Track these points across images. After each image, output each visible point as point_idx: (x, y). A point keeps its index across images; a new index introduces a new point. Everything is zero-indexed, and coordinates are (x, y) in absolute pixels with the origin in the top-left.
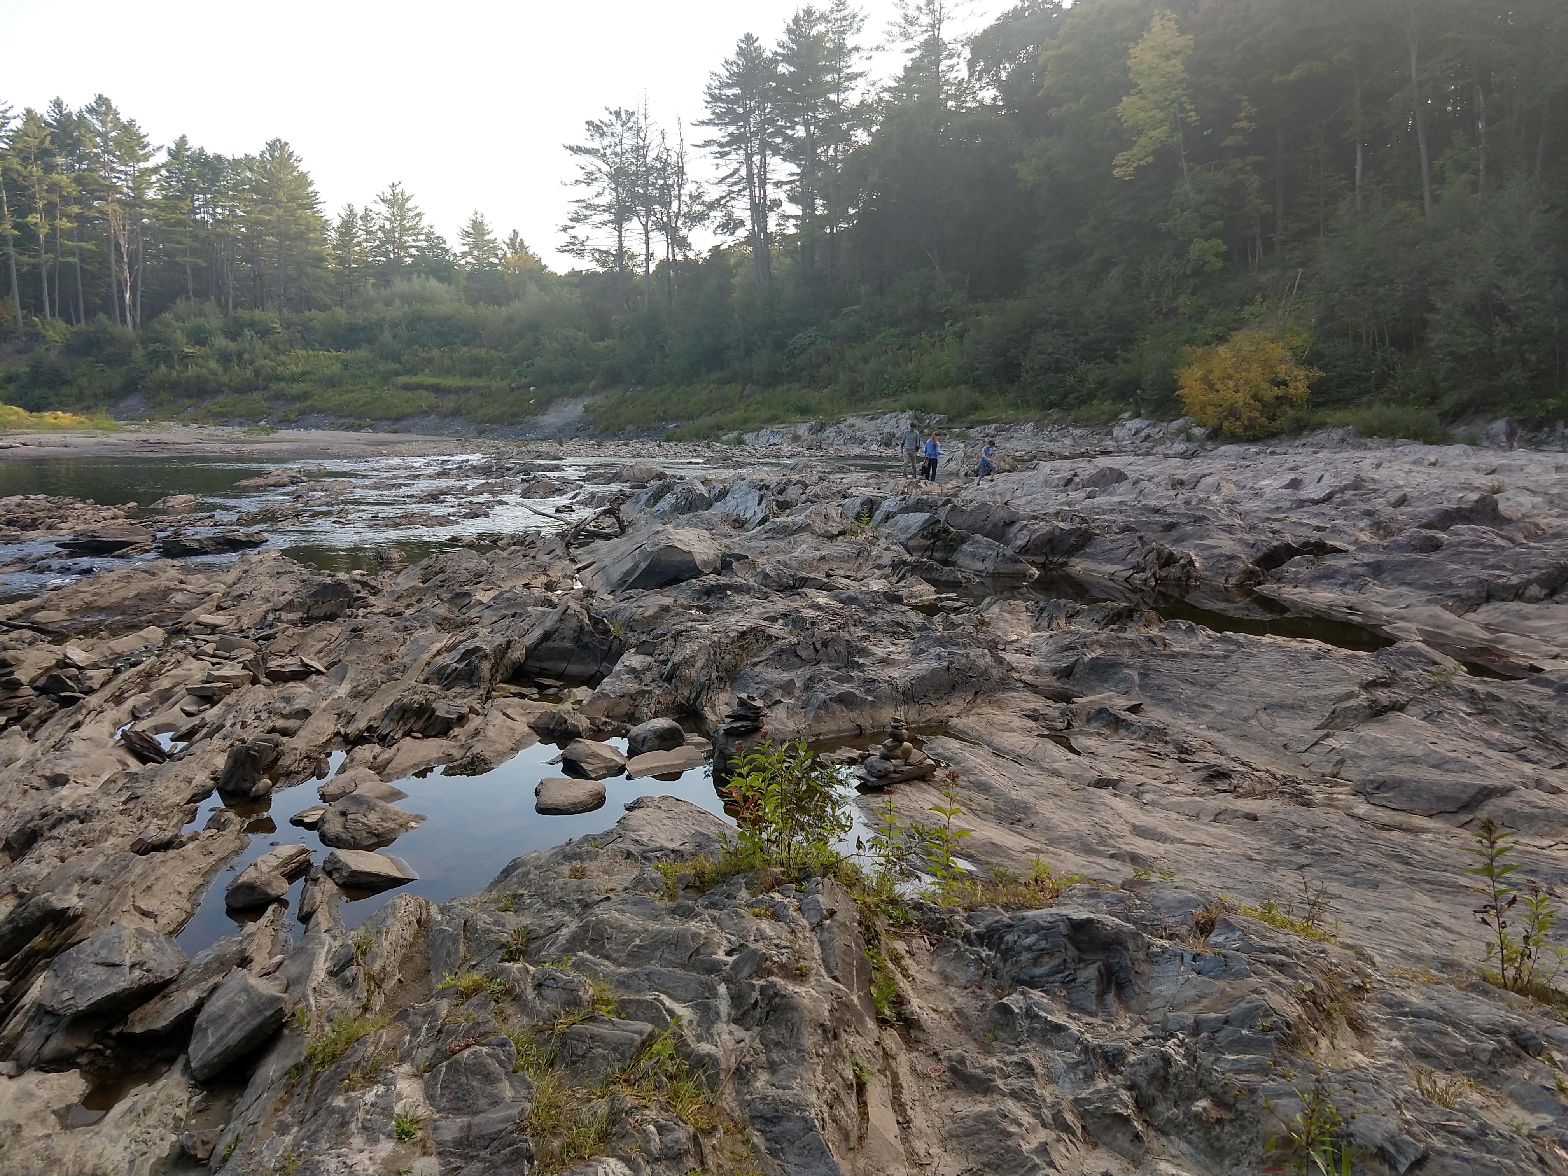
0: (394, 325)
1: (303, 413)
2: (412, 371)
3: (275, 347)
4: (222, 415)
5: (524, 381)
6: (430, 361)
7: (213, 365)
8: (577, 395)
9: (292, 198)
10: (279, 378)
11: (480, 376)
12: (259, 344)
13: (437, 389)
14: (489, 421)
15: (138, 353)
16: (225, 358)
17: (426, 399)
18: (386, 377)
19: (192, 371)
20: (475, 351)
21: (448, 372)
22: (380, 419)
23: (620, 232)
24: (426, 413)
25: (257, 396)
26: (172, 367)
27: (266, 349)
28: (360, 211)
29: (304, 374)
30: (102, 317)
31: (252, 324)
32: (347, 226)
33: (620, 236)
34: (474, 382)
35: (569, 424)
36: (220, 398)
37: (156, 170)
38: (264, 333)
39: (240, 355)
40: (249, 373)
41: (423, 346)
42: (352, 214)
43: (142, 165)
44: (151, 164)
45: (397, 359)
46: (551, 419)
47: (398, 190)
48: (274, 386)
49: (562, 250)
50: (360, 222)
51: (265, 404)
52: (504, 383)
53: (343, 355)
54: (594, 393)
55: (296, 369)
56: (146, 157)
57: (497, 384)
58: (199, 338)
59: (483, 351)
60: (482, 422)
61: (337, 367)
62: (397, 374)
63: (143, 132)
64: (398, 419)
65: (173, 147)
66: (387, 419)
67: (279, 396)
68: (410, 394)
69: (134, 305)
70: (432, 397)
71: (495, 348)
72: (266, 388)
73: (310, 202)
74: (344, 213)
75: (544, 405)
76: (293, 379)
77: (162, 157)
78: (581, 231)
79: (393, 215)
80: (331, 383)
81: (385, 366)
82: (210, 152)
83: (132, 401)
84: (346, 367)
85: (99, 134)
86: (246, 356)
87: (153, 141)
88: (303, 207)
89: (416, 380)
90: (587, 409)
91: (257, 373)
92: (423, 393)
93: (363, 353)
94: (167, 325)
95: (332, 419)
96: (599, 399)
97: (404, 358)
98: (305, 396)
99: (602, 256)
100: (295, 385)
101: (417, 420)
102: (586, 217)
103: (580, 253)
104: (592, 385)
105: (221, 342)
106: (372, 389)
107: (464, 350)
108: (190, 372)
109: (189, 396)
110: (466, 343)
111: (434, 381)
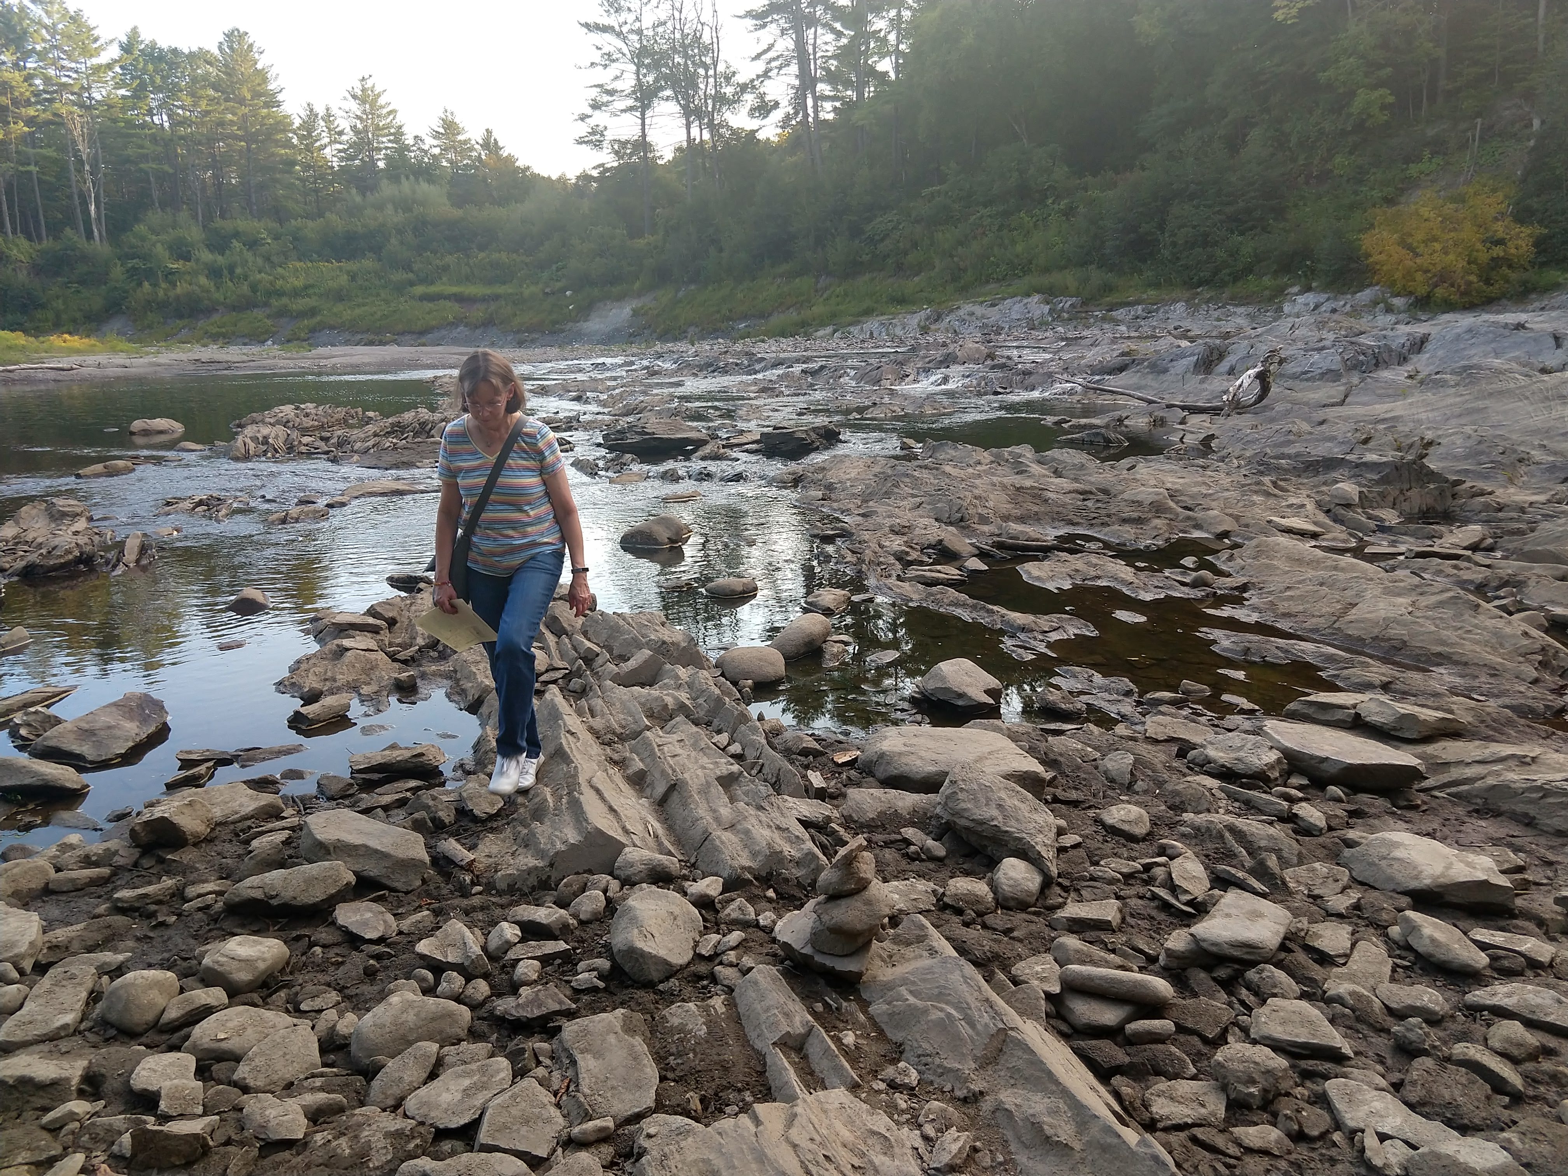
0: (400, 232)
1: (313, 330)
2: (427, 280)
3: (268, 259)
4: (222, 335)
5: (559, 285)
6: (446, 268)
7: (203, 280)
8: (620, 298)
10: (280, 294)
11: (506, 283)
12: (249, 255)
13: (459, 299)
14: (526, 331)
15: (117, 272)
16: (215, 273)
17: (451, 310)
18: (400, 289)
19: (181, 288)
20: (495, 256)
21: (468, 279)
22: (403, 333)
23: (643, 119)
24: (454, 325)
25: (258, 313)
26: (155, 285)
27: (260, 261)
29: (306, 287)
30: (68, 231)
31: (237, 235)
32: (309, 127)
33: (643, 124)
34: (500, 289)
35: (617, 330)
36: (216, 317)
38: (253, 244)
39: (231, 269)
40: (245, 288)
41: (435, 252)
42: (313, 114)
44: (101, 60)
45: (408, 268)
46: (595, 324)
47: (369, 84)
48: (274, 302)
51: (269, 322)
52: (535, 289)
53: (347, 265)
55: (298, 283)
56: (97, 52)
57: (529, 289)
58: (182, 252)
59: (503, 256)
60: (518, 332)
61: (344, 279)
62: (412, 284)
63: (92, 24)
64: (422, 333)
65: (124, 40)
66: (411, 332)
67: (282, 313)
68: (431, 305)
69: (102, 219)
70: (456, 307)
71: (516, 252)
72: (266, 304)
73: (273, 99)
74: (303, 113)
75: (586, 310)
76: (296, 293)
80: (339, 296)
81: (399, 276)
82: (164, 45)
83: (117, 324)
84: (353, 277)
85: (44, 26)
86: (239, 271)
88: (268, 105)
89: (433, 289)
90: (635, 313)
91: (254, 288)
92: (448, 304)
93: (368, 263)
94: (143, 239)
95: (347, 336)
96: (646, 301)
97: (416, 267)
98: (312, 312)
99: (622, 147)
100: (299, 300)
101: (444, 332)
102: (605, 104)
103: (598, 145)
104: (637, 285)
105: (206, 256)
106: (387, 302)
107: (481, 255)
108: (179, 290)
109: (181, 317)
110: (482, 248)
111: (455, 289)
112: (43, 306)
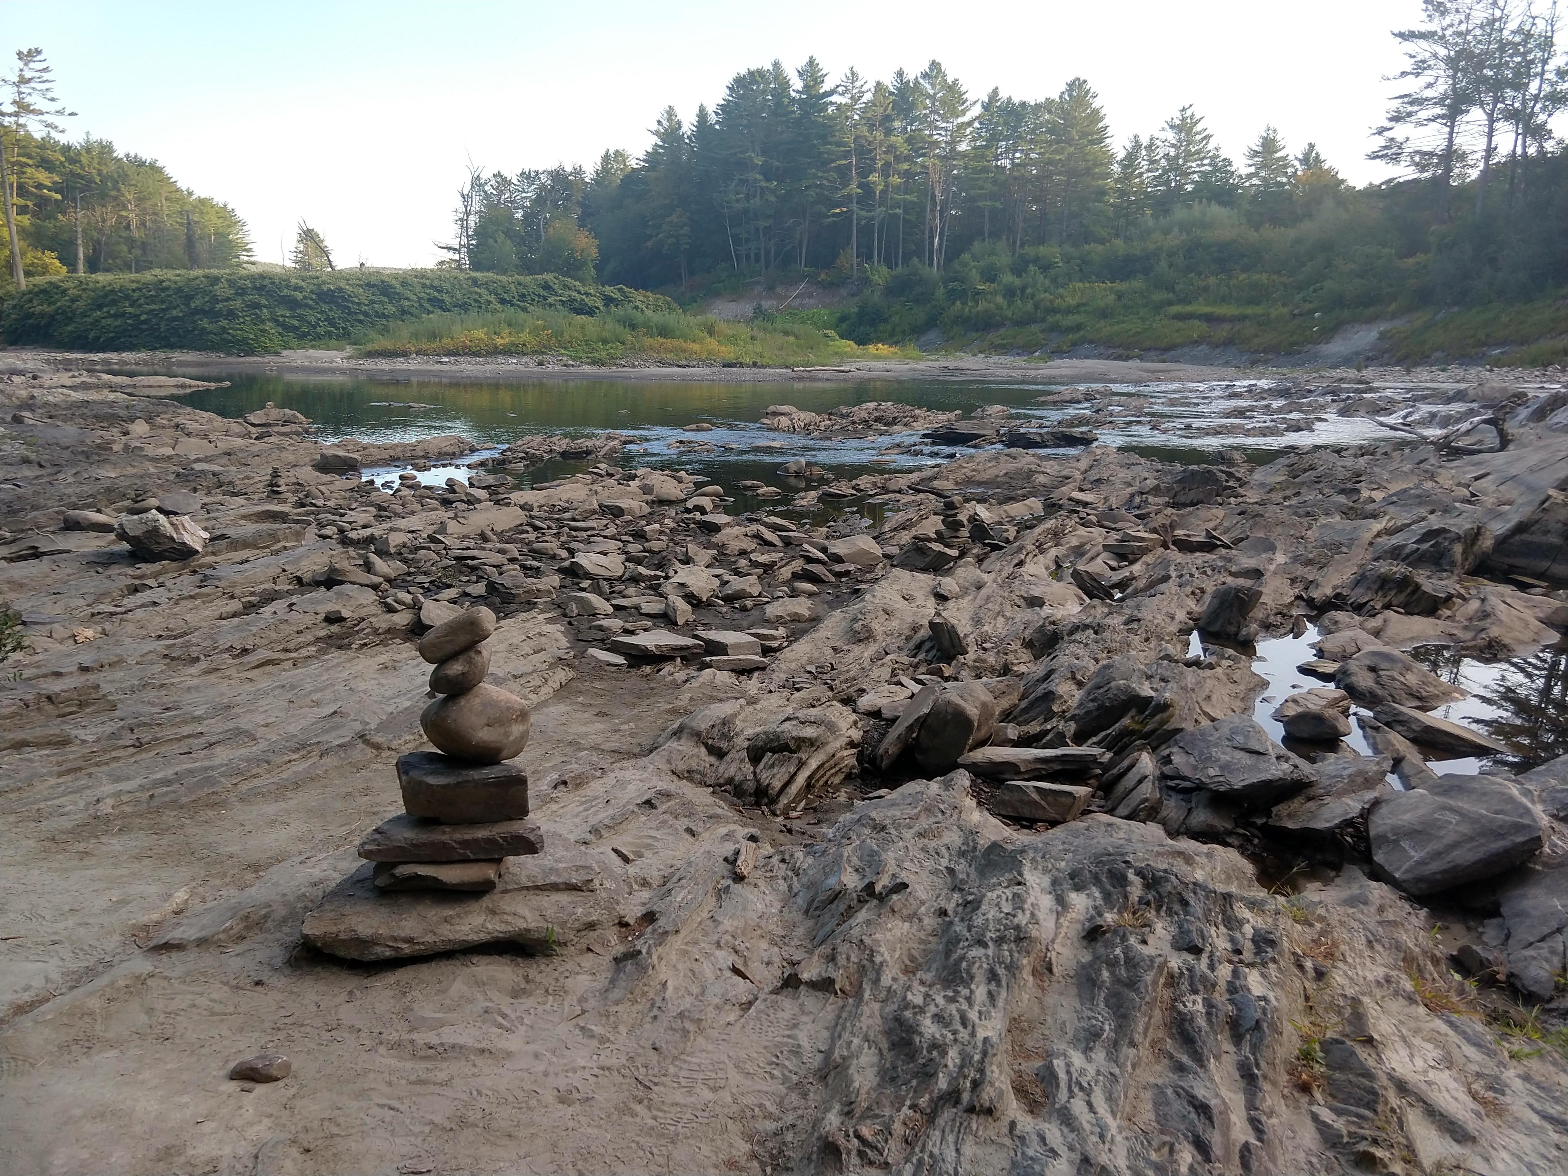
0: (1171, 254)
1: (1074, 344)
2: (1185, 301)
3: (1054, 280)
4: (1003, 346)
5: (1309, 306)
6: (1206, 289)
7: (999, 299)
8: (1370, 321)
9: (1084, 135)
10: (1055, 311)
11: (1258, 304)
12: (1040, 278)
13: (1209, 318)
14: (1264, 351)
15: (940, 292)
16: (1010, 293)
17: (1198, 328)
18: (1158, 307)
19: (982, 306)
20: (1256, 277)
21: (1224, 300)
22: (1149, 350)
23: (1452, 127)
24: (1196, 343)
25: (1035, 328)
26: (964, 303)
27: (1047, 282)
28: (1145, 141)
29: (1079, 305)
30: (915, 260)
31: (1036, 260)
32: (1131, 158)
33: (1451, 133)
34: (1249, 311)
35: (1357, 353)
36: (1002, 331)
37: (970, 123)
38: (1046, 267)
39: (1023, 289)
40: (1029, 306)
41: (1199, 274)
42: (1137, 145)
43: (960, 120)
44: (966, 119)
45: (1170, 288)
46: (1337, 347)
47: (1189, 113)
48: (1050, 319)
49: (1374, 156)
50: (1144, 152)
51: (1041, 336)
52: (1285, 310)
53: (1118, 286)
54: (1394, 316)
55: (1072, 301)
56: (963, 112)
57: (1278, 311)
58: (990, 275)
59: (1265, 276)
60: (1257, 352)
61: (1111, 299)
62: (1170, 303)
63: (963, 89)
64: (1167, 349)
65: (986, 99)
66: (1156, 349)
67: (1055, 328)
68: (1181, 324)
69: (940, 249)
70: (1204, 326)
71: (1278, 272)
72: (1043, 320)
73: (1099, 136)
74: (1129, 145)
75: (1328, 333)
76: (1069, 311)
77: (977, 110)
78: (1400, 132)
79: (1179, 140)
80: (1104, 314)
81: (1159, 296)
82: (1016, 100)
83: (932, 335)
84: (1120, 297)
85: (929, 96)
86: (1029, 291)
87: (970, 97)
88: (1092, 142)
89: (1189, 309)
90: (1382, 336)
91: (1036, 307)
92: (1196, 323)
93: (1137, 284)
94: (965, 265)
95: (1102, 350)
96: (1399, 324)
97: (1178, 288)
98: (1079, 327)
99: (1423, 159)
100: (1070, 317)
101: (1186, 350)
102: (1410, 114)
103: (1395, 158)
104: (1393, 307)
105: (1008, 278)
106: (1143, 319)
107: (1243, 276)
108: (980, 308)
109: (977, 330)
110: (1245, 269)
111: (1207, 309)
112: (886, 321)
